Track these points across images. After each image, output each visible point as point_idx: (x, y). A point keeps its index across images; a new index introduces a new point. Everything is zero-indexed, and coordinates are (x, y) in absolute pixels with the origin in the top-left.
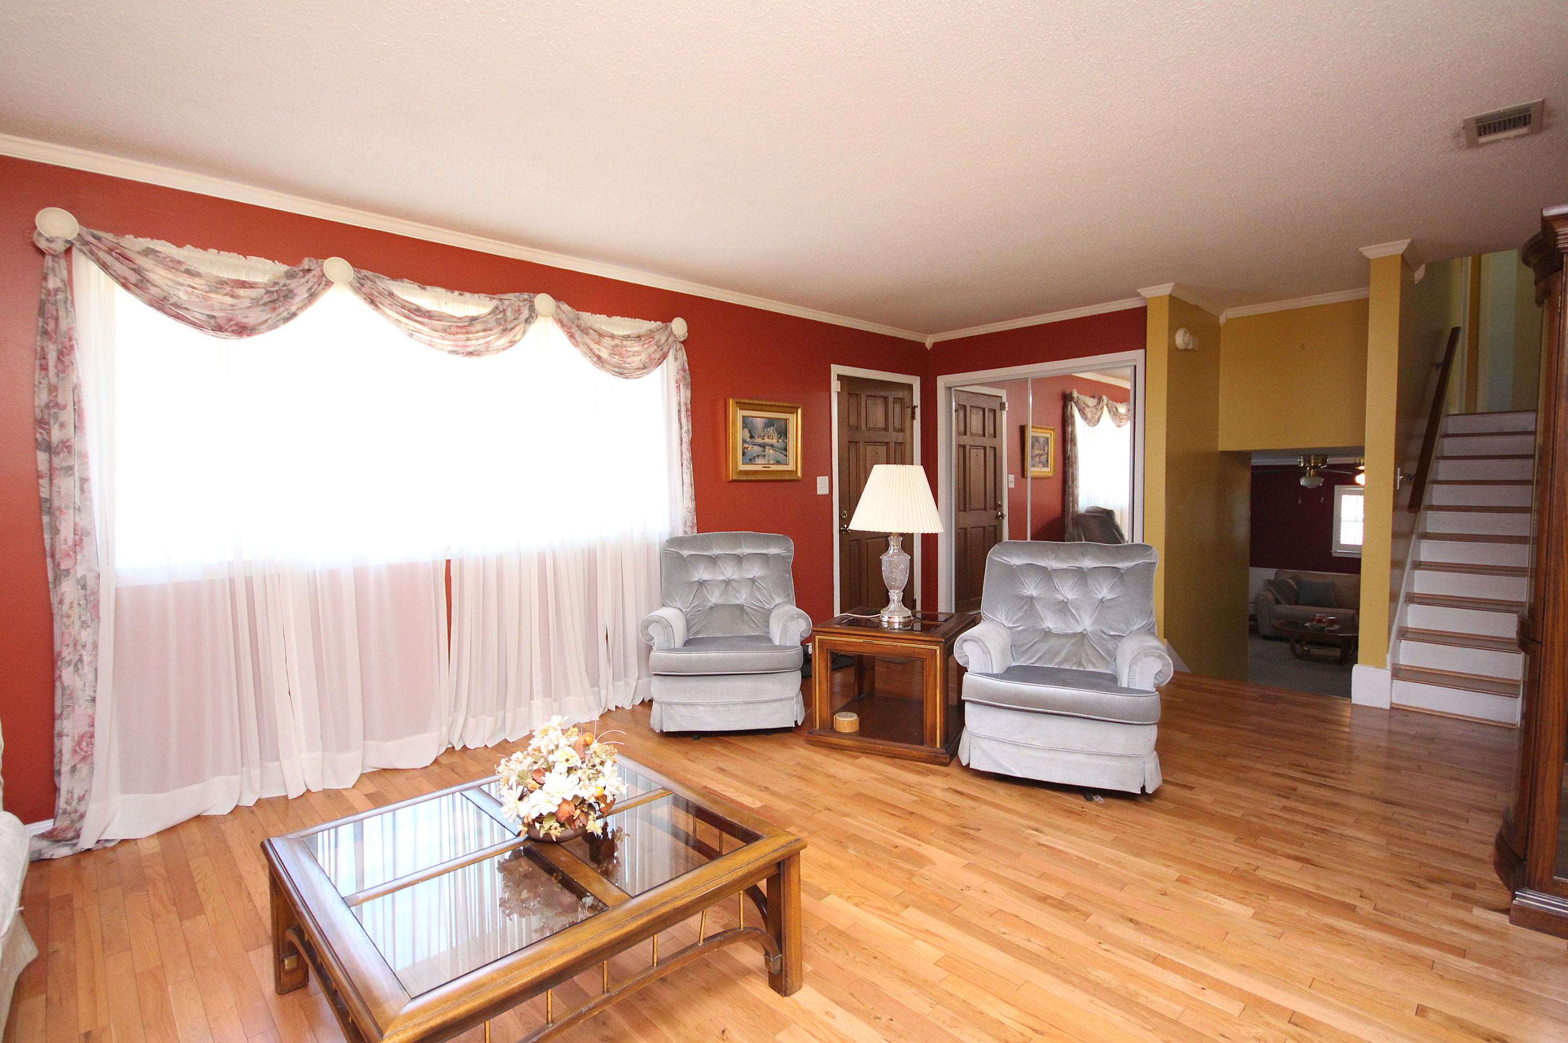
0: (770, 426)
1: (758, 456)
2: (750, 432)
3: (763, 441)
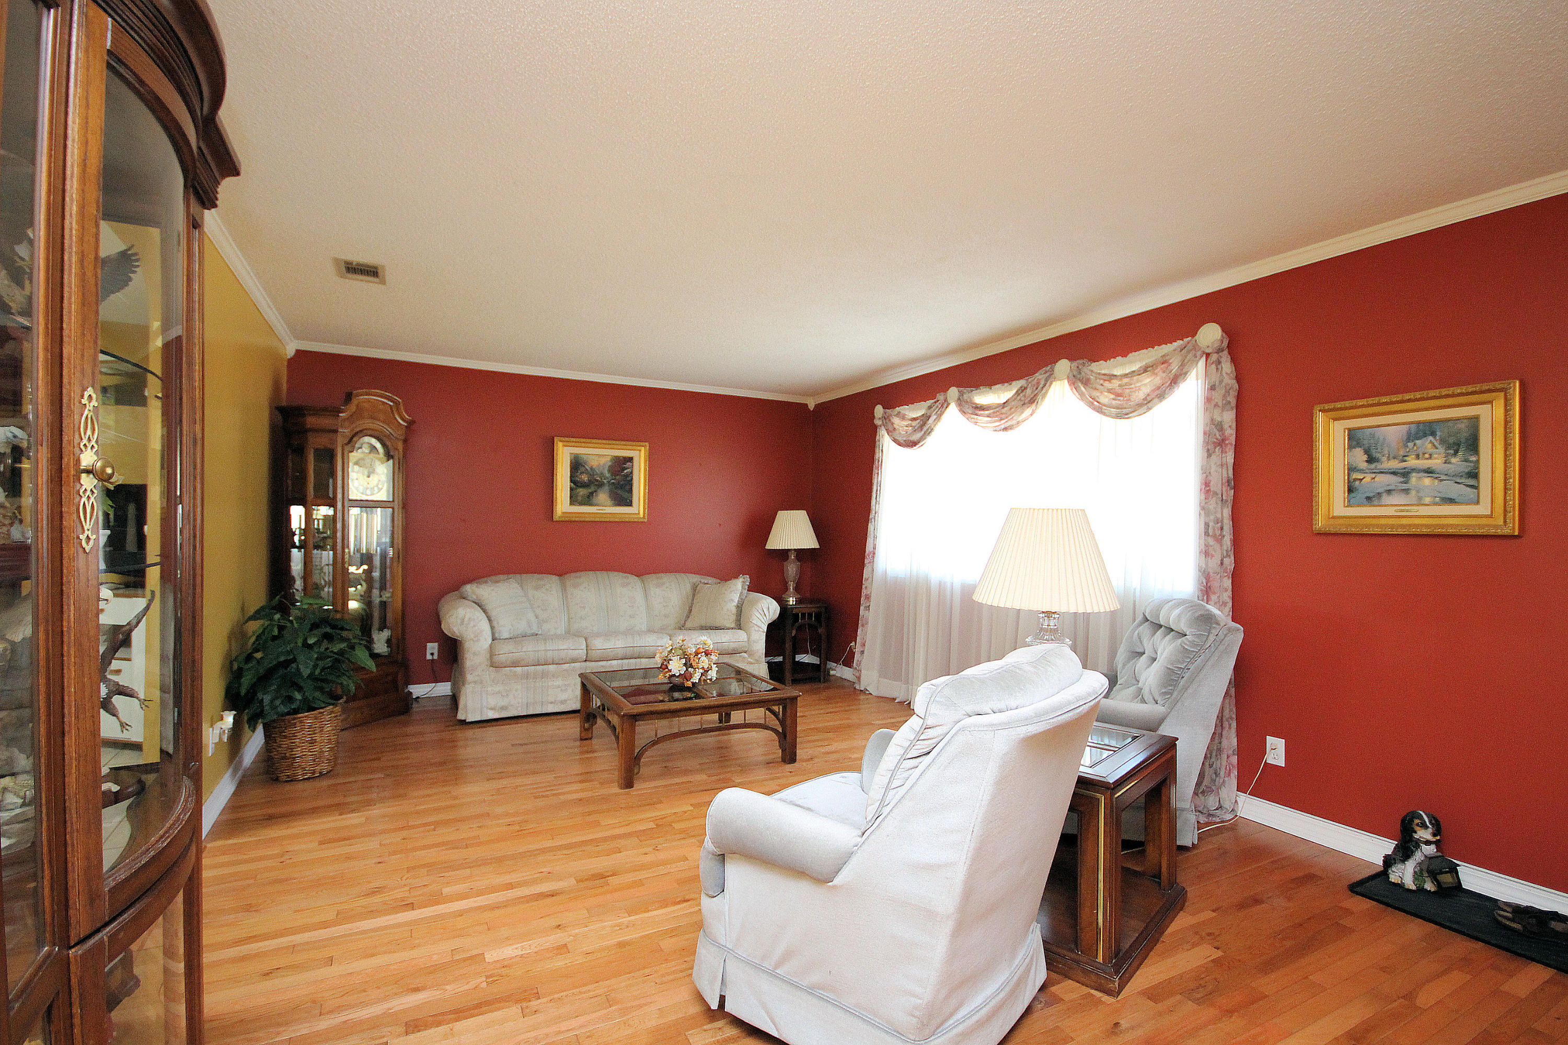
0: (1425, 435)
1: (1389, 492)
2: (1367, 452)
3: (1404, 465)
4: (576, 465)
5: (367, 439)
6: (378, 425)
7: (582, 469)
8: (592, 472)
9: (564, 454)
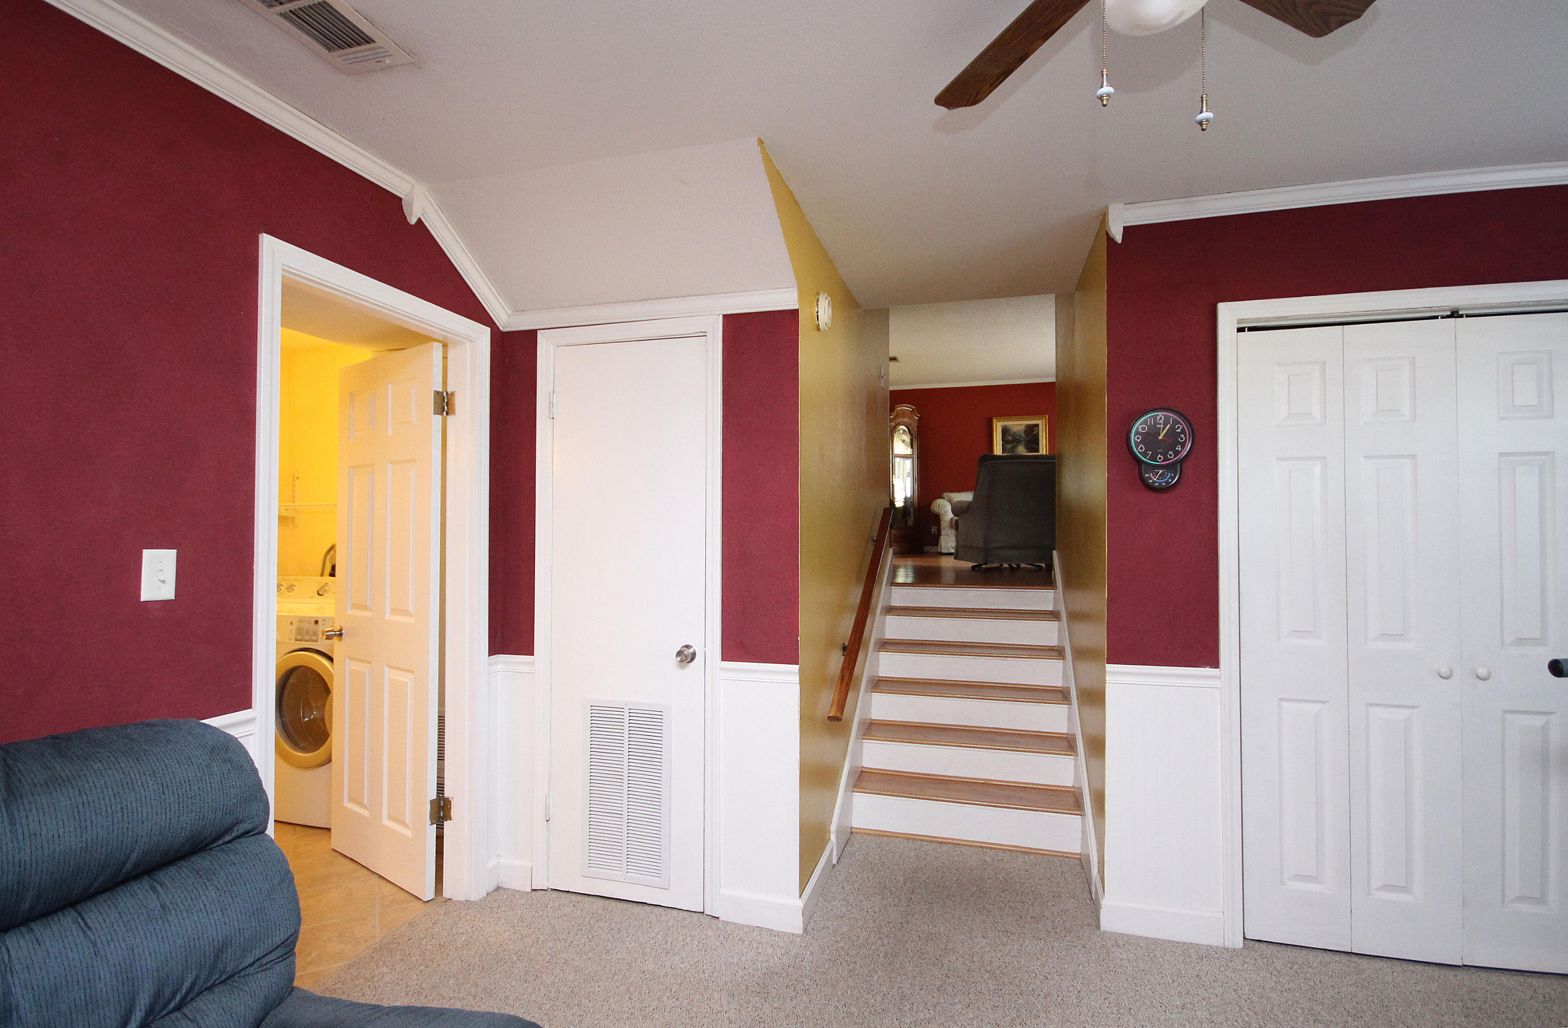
4: (1005, 431)
5: (901, 427)
6: (906, 420)
7: (1008, 434)
8: (1014, 435)
9: (998, 427)
